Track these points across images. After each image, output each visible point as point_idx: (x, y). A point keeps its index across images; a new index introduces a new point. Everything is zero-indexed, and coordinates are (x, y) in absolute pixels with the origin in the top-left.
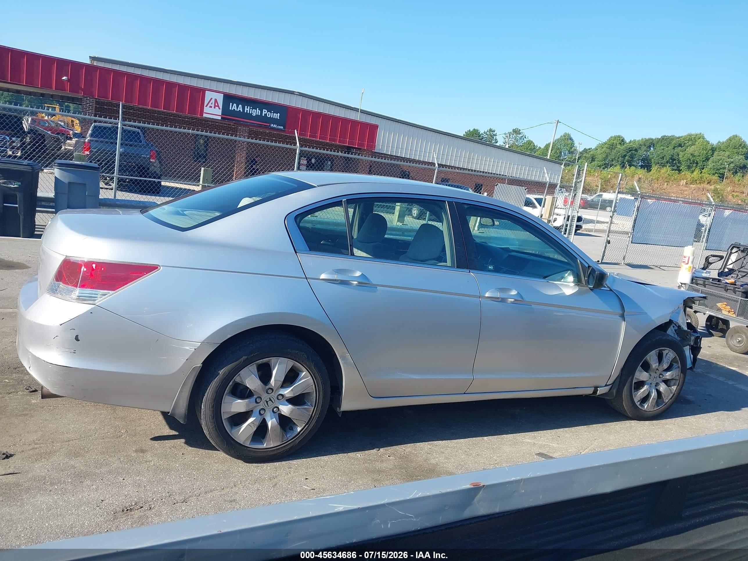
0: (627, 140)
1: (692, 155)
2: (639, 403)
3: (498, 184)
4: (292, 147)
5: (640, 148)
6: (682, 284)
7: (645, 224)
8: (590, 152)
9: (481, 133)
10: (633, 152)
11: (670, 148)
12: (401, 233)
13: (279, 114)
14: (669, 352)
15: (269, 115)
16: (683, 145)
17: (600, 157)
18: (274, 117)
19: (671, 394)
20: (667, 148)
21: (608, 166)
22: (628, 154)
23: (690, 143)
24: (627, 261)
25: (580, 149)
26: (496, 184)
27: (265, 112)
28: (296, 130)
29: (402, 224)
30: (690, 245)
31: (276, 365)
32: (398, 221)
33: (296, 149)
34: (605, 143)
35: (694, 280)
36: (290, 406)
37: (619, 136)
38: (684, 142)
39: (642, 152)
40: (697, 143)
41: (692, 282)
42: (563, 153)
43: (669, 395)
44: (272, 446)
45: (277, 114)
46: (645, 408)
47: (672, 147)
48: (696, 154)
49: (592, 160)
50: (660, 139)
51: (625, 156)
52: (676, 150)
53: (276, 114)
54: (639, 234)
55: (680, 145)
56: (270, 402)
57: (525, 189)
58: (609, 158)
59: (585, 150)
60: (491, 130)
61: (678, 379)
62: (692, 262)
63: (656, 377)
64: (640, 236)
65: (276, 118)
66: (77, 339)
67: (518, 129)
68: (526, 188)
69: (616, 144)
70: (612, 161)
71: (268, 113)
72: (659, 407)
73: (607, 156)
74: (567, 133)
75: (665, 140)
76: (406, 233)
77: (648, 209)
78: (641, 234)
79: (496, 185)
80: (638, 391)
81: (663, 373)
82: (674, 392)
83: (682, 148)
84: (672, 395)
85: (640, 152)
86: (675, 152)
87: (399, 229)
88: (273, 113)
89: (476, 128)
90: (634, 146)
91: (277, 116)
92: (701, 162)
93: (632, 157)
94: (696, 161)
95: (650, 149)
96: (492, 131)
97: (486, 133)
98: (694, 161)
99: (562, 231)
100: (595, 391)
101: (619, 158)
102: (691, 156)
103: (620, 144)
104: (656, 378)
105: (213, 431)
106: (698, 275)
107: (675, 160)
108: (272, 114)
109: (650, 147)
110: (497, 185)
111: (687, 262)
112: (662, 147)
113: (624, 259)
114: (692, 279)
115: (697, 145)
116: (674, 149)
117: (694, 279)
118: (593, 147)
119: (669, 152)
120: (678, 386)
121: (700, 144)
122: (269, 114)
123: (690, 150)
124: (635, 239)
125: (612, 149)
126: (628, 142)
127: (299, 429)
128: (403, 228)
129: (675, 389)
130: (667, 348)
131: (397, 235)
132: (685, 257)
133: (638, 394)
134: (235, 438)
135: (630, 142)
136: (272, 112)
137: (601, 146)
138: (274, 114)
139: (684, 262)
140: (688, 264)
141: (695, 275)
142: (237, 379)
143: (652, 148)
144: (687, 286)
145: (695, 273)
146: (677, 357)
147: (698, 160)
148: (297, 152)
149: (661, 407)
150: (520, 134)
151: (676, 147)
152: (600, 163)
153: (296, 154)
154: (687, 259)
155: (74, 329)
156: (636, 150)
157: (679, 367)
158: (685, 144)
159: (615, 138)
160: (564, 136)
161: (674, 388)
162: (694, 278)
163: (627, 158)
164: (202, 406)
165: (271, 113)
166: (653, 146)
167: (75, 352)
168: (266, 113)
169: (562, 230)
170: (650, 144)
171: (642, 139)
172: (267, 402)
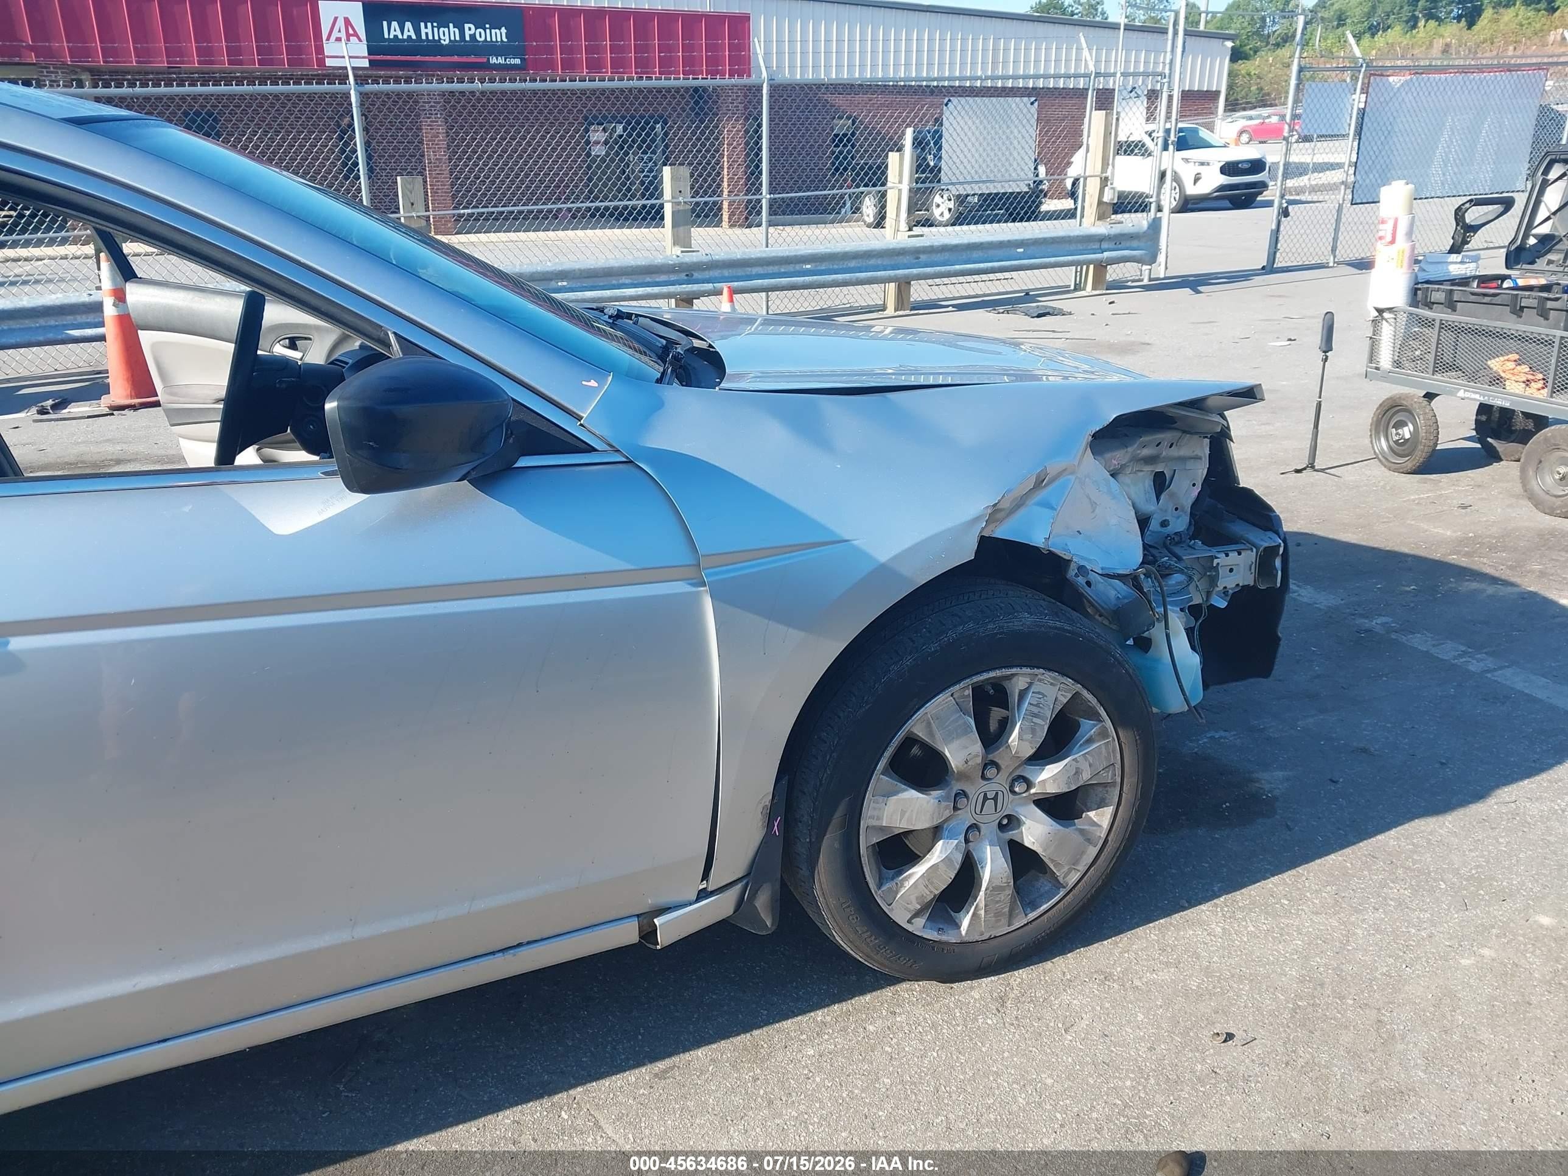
2: (920, 922)
3: (949, 100)
6: (1380, 311)
7: (1387, 148)
12: (683, 276)
14: (1030, 684)
19: (1091, 847)
24: (1343, 254)
26: (946, 101)
29: (682, 252)
30: (1399, 179)
32: (675, 243)
35: (1419, 294)
41: (1414, 301)
43: (1083, 853)
46: (963, 933)
54: (1371, 176)
57: (1032, 104)
61: (1113, 784)
62: (1410, 233)
63: (990, 795)
64: (1374, 180)
68: (1033, 99)
72: (1035, 907)
76: (696, 275)
77: (1390, 104)
78: (1377, 175)
79: (946, 105)
80: (901, 873)
81: (1028, 772)
82: (1103, 835)
84: (1093, 851)
87: (674, 266)
99: (1151, 203)
100: (649, 934)
104: (995, 799)
106: (1433, 273)
110: (950, 104)
111: (1389, 238)
113: (1334, 250)
114: (1414, 291)
117: (1420, 289)
120: (1119, 804)
124: (1359, 192)
128: (682, 263)
129: (1105, 823)
130: (1014, 670)
131: (673, 283)
132: (1383, 222)
133: (902, 886)
139: (1381, 238)
140: (1393, 242)
141: (1422, 276)
144: (1403, 318)
145: (1424, 270)
146: (1085, 693)
148: (353, 99)
149: (1045, 907)
153: (351, 105)
154: (1389, 227)
157: (1104, 734)
161: (1101, 818)
162: (1419, 286)
169: (1151, 200)
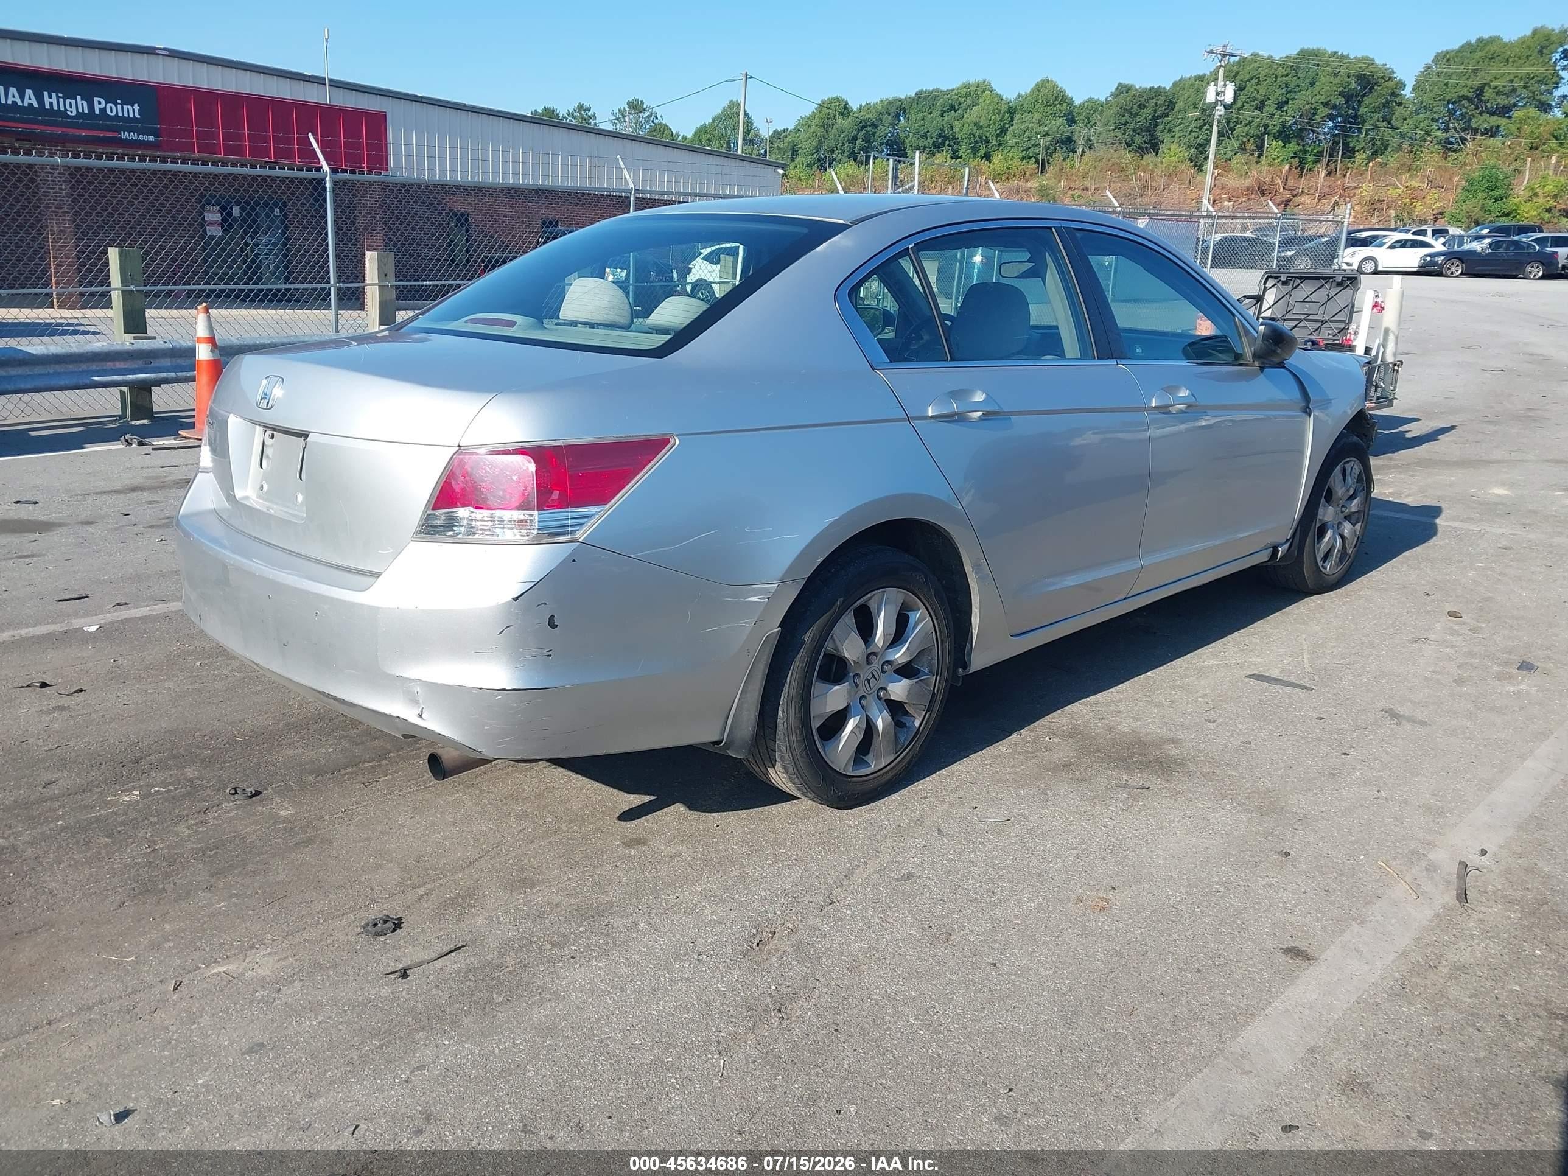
0: (854, 106)
1: (975, 125)
4: (314, 174)
5: (880, 120)
8: (786, 137)
9: (561, 115)
10: (869, 128)
11: (935, 114)
13: (136, 105)
15: (111, 111)
16: (957, 107)
17: (807, 145)
18: (126, 115)
20: (929, 116)
21: (825, 162)
22: (861, 135)
23: (969, 102)
25: (765, 132)
27: (100, 103)
28: (310, 134)
31: (881, 605)
33: (324, 180)
34: (814, 115)
36: (905, 682)
37: (838, 99)
38: (958, 99)
39: (884, 131)
40: (981, 100)
42: (732, 145)
44: (883, 765)
45: (132, 106)
47: (939, 113)
48: (983, 122)
49: (793, 154)
50: (914, 99)
51: (855, 138)
52: (946, 119)
53: (130, 107)
55: (952, 108)
56: (873, 681)
58: (825, 146)
59: (777, 135)
60: (581, 108)
65: (131, 116)
66: (552, 624)
67: (637, 100)
69: (835, 116)
70: (832, 151)
71: (109, 105)
73: (820, 142)
74: (735, 100)
75: (925, 100)
83: (957, 114)
85: (881, 130)
86: (944, 122)
88: (122, 104)
89: (548, 106)
90: (868, 116)
91: (133, 111)
92: (994, 138)
93: (868, 139)
94: (984, 138)
95: (899, 120)
96: (584, 110)
97: (573, 114)
98: (981, 138)
101: (843, 144)
102: (975, 128)
103: (841, 114)
105: (802, 757)
107: (947, 138)
108: (119, 106)
109: (898, 116)
112: (921, 115)
115: (983, 104)
116: (942, 115)
118: (791, 127)
119: (934, 123)
121: (987, 102)
122: (111, 108)
123: (972, 115)
125: (828, 125)
126: (855, 109)
127: (917, 723)
134: (832, 763)
135: (860, 109)
136: (119, 101)
137: (806, 122)
138: (125, 107)
142: (829, 646)
143: (902, 118)
147: (988, 135)
150: (644, 110)
151: (945, 112)
152: (811, 159)
155: (545, 604)
156: (874, 126)
158: (960, 104)
159: (831, 102)
160: (730, 108)
163: (859, 142)
164: (780, 712)
165: (116, 105)
166: (904, 113)
167: (549, 653)
168: (102, 106)
170: (898, 109)
171: (881, 101)
172: (868, 681)
